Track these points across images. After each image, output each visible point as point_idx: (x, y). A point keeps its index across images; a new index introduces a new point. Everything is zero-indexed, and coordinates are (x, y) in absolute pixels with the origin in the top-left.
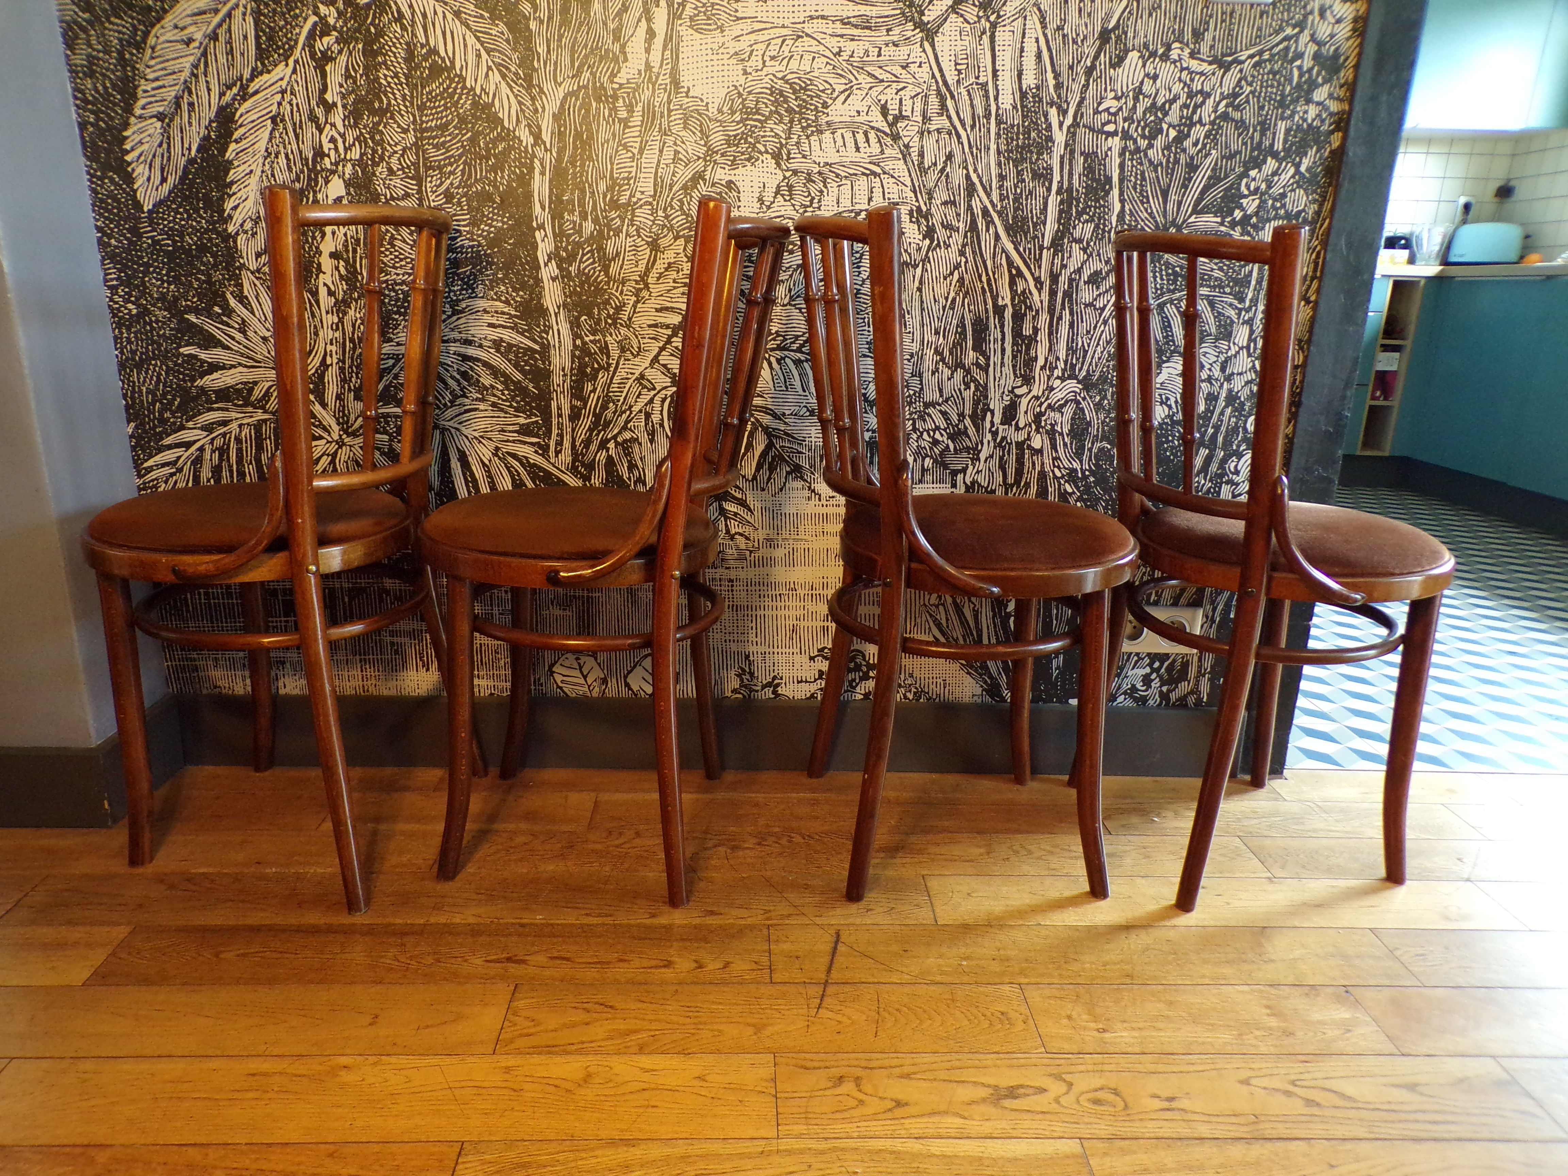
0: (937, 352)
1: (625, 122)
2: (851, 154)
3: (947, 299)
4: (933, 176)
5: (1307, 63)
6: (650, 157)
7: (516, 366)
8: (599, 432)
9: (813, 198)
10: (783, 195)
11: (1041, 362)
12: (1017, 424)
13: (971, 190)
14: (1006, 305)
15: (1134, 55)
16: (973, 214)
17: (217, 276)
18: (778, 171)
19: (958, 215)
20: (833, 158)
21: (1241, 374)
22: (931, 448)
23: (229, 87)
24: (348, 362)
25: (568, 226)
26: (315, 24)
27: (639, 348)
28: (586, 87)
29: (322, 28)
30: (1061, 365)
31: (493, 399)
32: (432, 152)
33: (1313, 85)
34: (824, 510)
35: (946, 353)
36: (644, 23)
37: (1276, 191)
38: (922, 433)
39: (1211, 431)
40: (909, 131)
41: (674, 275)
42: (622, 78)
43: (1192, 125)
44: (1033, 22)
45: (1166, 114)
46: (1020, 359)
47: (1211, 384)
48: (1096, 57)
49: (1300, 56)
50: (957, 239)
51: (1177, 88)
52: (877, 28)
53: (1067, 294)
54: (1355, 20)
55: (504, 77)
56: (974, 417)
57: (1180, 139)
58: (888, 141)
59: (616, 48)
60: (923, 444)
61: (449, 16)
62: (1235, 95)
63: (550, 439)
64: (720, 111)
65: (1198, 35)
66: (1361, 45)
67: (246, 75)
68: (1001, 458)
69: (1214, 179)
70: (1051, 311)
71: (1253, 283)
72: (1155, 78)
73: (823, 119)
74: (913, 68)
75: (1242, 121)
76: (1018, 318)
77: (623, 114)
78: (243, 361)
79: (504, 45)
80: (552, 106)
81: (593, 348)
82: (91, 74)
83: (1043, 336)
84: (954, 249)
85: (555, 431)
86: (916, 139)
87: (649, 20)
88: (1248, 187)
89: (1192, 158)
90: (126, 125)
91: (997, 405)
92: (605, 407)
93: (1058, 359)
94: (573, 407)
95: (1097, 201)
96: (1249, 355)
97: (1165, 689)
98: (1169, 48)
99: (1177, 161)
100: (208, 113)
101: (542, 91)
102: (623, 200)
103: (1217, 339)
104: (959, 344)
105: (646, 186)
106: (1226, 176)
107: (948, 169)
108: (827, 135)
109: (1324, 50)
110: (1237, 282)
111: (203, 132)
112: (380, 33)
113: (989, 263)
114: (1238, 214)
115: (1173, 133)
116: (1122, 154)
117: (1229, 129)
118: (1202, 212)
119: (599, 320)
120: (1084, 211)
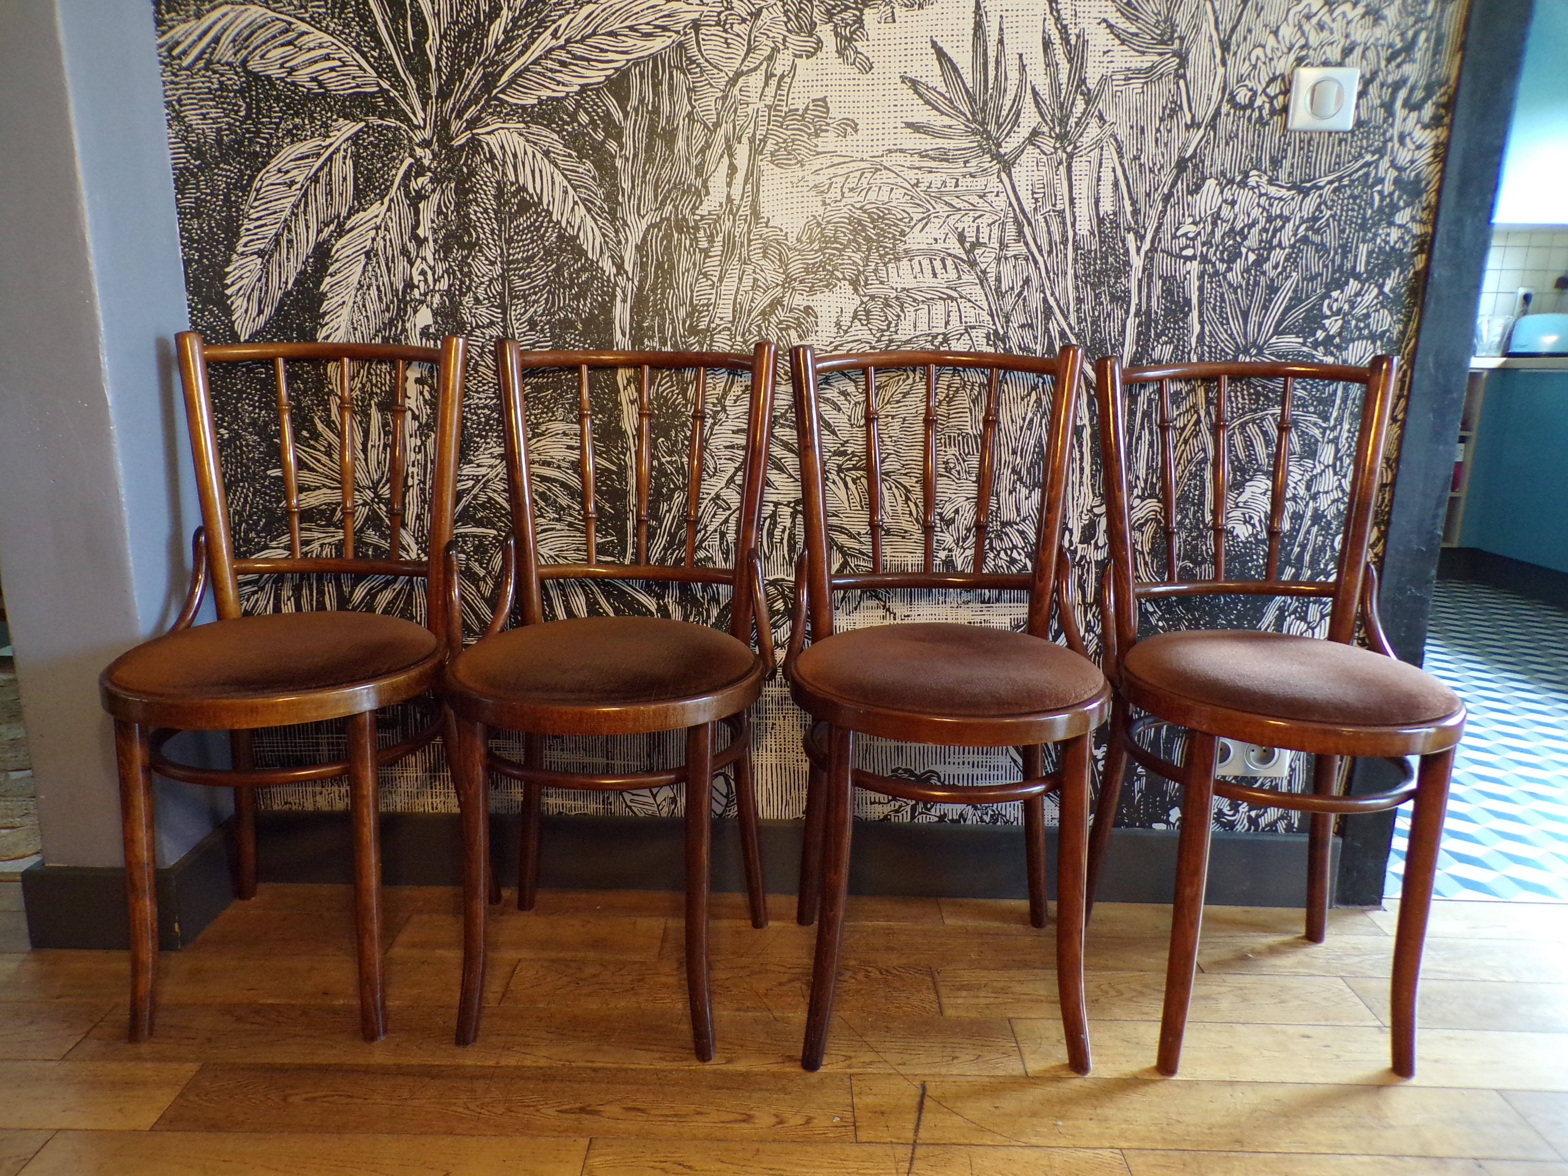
0: (1014, 471)
1: (706, 252)
2: (928, 280)
3: (1024, 419)
4: (1010, 300)
5: (1388, 187)
6: (729, 285)
8: (674, 551)
9: (890, 323)
10: (860, 320)
12: (1096, 543)
13: (1048, 313)
14: (1084, 425)
15: (1211, 183)
16: (1050, 337)
17: (306, 402)
18: (855, 296)
19: (1036, 337)
20: (910, 283)
21: (1327, 492)
22: (1008, 567)
23: (327, 225)
24: (429, 483)
26: (411, 166)
27: (715, 468)
28: (668, 219)
29: (419, 169)
30: (1141, 484)
31: (569, 519)
32: (517, 282)
33: (1394, 208)
35: (1024, 472)
36: (726, 160)
37: (1359, 311)
38: (999, 552)
39: (1297, 550)
40: (986, 258)
42: (703, 210)
43: (1272, 248)
44: (1110, 152)
45: (1245, 238)
46: (1099, 479)
47: (1296, 502)
48: (1174, 185)
49: (1381, 181)
51: (1256, 213)
52: (954, 160)
54: (1436, 146)
55: (589, 210)
57: (1259, 262)
58: (966, 267)
59: (699, 183)
60: (1000, 563)
61: (539, 156)
62: (1315, 219)
63: (625, 557)
64: (799, 240)
65: (1276, 163)
66: (1443, 171)
67: (344, 213)
68: (1080, 577)
69: (1296, 300)
70: (1131, 431)
71: (1338, 402)
72: (1233, 203)
73: (901, 247)
74: (991, 197)
75: (1323, 244)
77: (704, 244)
78: (328, 482)
79: (591, 182)
80: (634, 237)
81: (670, 469)
82: (198, 215)
85: (630, 550)
86: (993, 265)
87: (731, 156)
88: (1330, 308)
89: (1272, 280)
90: (228, 262)
91: (1076, 524)
92: (680, 526)
93: (1137, 478)
95: (1176, 322)
96: (1335, 474)
97: (1253, 814)
98: (1246, 175)
99: (1257, 283)
100: (305, 249)
101: (625, 223)
102: (702, 326)
103: (1301, 458)
104: (1036, 463)
105: (725, 311)
106: (1308, 297)
107: (1025, 293)
108: (905, 262)
109: (1405, 176)
110: (1321, 401)
111: (300, 267)
112: (472, 173)
114: (1320, 335)
115: (1252, 257)
116: (1201, 277)
117: (1309, 253)
118: (1283, 333)
119: (677, 441)
120: (1163, 333)
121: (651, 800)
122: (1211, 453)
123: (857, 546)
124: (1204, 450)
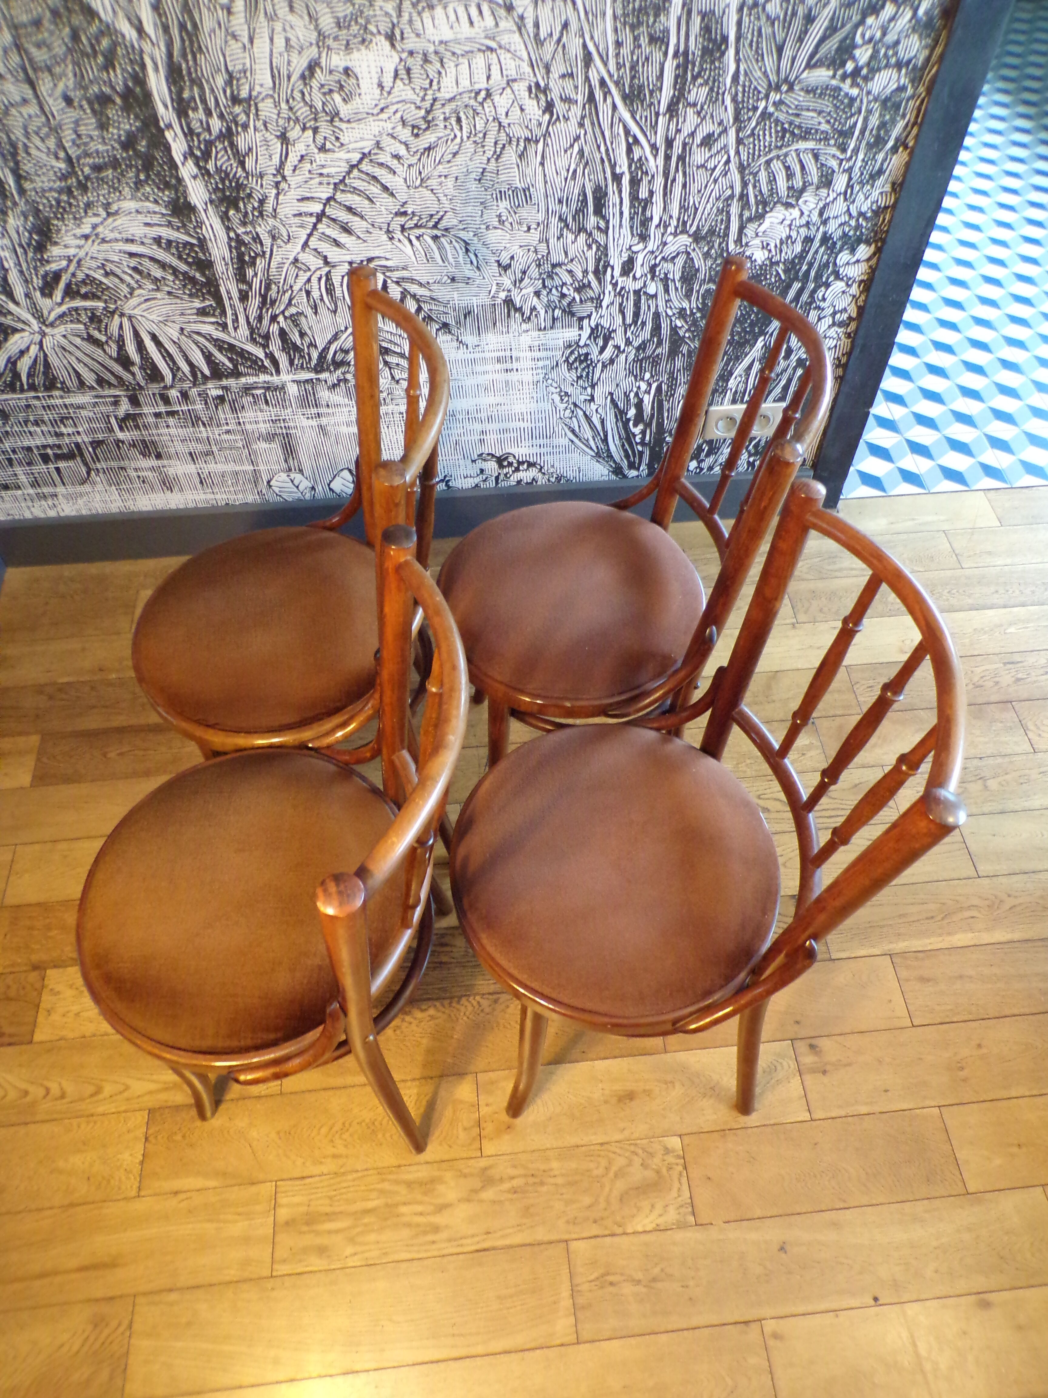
0: (560, 218)
1: (228, 9)
2: (465, 30)
3: (568, 170)
4: (549, 47)
6: (261, 45)
7: (180, 258)
8: (268, 309)
9: (431, 81)
10: (402, 79)
11: (656, 221)
12: (634, 276)
13: (588, 60)
14: (623, 173)
16: (590, 86)
18: (394, 54)
19: (576, 87)
20: (447, 35)
21: (837, 217)
22: (560, 301)
24: (24, 266)
25: (195, 125)
27: (289, 236)
30: (674, 223)
31: (167, 289)
34: (472, 356)
35: (570, 220)
37: (890, 38)
38: (551, 290)
39: (805, 268)
41: (307, 166)
46: (637, 221)
47: (809, 228)
50: (576, 112)
53: (681, 158)
56: (596, 272)
58: (502, 12)
60: (552, 298)
63: (226, 317)
68: (621, 305)
69: (832, 29)
70: (666, 174)
71: (857, 133)
76: (635, 183)
81: (247, 239)
83: (658, 198)
84: (574, 122)
85: (229, 312)
86: (531, 8)
88: (863, 36)
89: (810, 10)
91: (616, 261)
92: (268, 288)
93: (671, 217)
94: (240, 291)
95: (712, 62)
96: (846, 199)
99: (794, 14)
102: (244, 94)
103: (818, 188)
104: (581, 211)
105: (263, 78)
106: (843, 26)
107: (564, 39)
108: (439, 11)
110: (842, 133)
113: (607, 134)
114: (850, 66)
116: (740, 10)
118: (815, 66)
119: (246, 213)
120: (699, 75)
121: (295, 490)
122: (738, 190)
123: (428, 293)
124: (732, 187)
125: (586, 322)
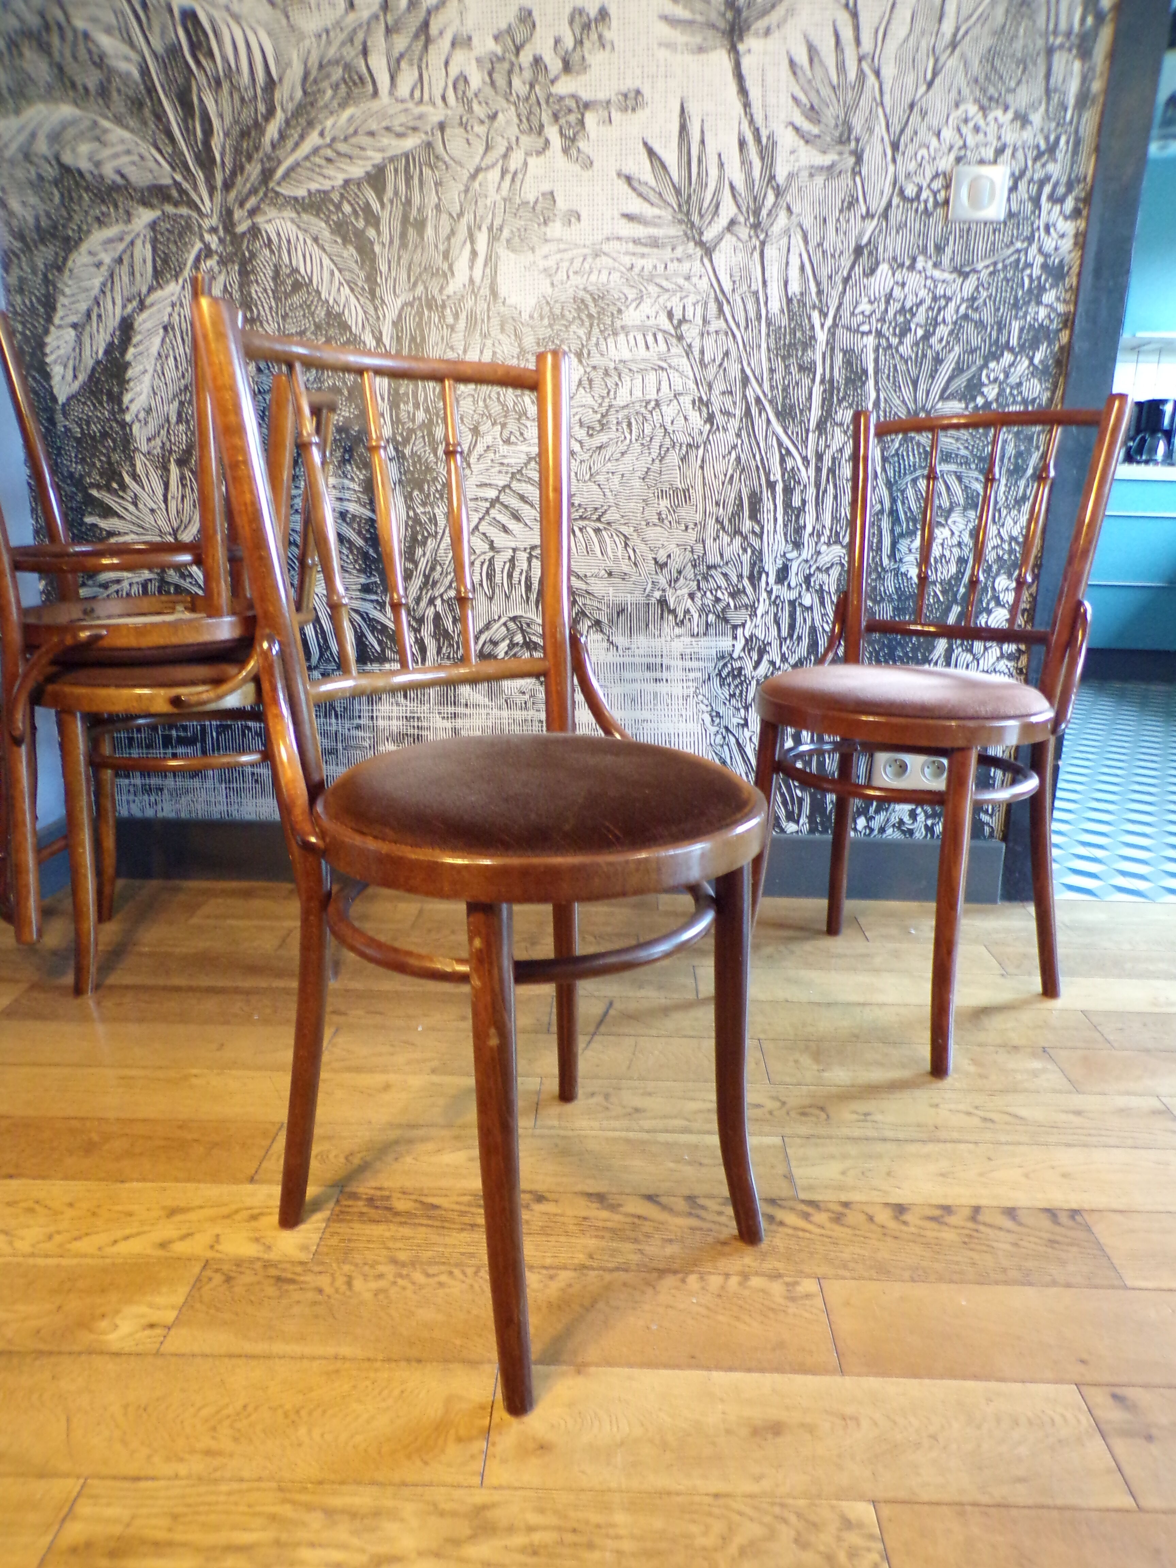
0: (717, 520)
1: (452, 328)
2: (642, 353)
3: (726, 475)
4: (712, 370)
5: (1036, 271)
7: (359, 533)
8: (428, 591)
9: (609, 391)
10: (585, 387)
11: (809, 529)
12: (789, 585)
13: (745, 381)
14: (777, 481)
15: (884, 268)
16: (747, 403)
17: (115, 457)
18: (581, 367)
19: (735, 403)
20: (626, 355)
22: (714, 606)
23: (129, 300)
25: (403, 415)
26: (200, 251)
28: (420, 299)
29: (208, 252)
30: (827, 532)
33: (1042, 289)
34: (621, 660)
35: (726, 523)
36: (468, 245)
37: (1013, 380)
38: (705, 593)
39: (962, 591)
40: (691, 332)
41: (491, 455)
42: (450, 290)
43: (936, 324)
44: (797, 240)
45: (913, 315)
46: (791, 528)
47: (961, 549)
48: (852, 267)
49: (1029, 265)
50: (734, 424)
51: (923, 293)
52: (664, 245)
53: (832, 471)
54: (1076, 235)
55: (352, 290)
56: (751, 578)
57: (927, 336)
58: (674, 341)
59: (445, 267)
60: (706, 601)
61: (309, 241)
62: (973, 299)
64: (531, 317)
65: (939, 249)
66: (1082, 257)
67: (144, 290)
68: (776, 615)
69: (959, 370)
70: (818, 486)
72: (903, 285)
73: (618, 324)
74: (695, 280)
75: (981, 322)
76: (788, 491)
77: (450, 320)
78: (133, 528)
79: (354, 266)
80: (390, 313)
81: (424, 518)
82: (21, 291)
83: (810, 507)
84: (732, 432)
86: (698, 339)
87: (472, 242)
88: (988, 377)
89: (937, 353)
90: (47, 332)
91: (771, 567)
92: (433, 569)
93: (824, 527)
94: (406, 570)
95: (855, 389)
96: (994, 524)
98: (914, 260)
99: (924, 356)
100: (112, 321)
101: (383, 301)
103: (965, 509)
104: (737, 514)
106: (968, 367)
107: (725, 364)
108: (622, 337)
109: (1050, 261)
111: (108, 338)
112: (253, 256)
113: (762, 445)
114: (979, 401)
115: (920, 332)
116: (876, 350)
117: (970, 328)
118: (948, 398)
119: (429, 495)
120: (844, 398)
122: (887, 505)
123: (584, 587)
124: (881, 503)
125: (740, 631)
